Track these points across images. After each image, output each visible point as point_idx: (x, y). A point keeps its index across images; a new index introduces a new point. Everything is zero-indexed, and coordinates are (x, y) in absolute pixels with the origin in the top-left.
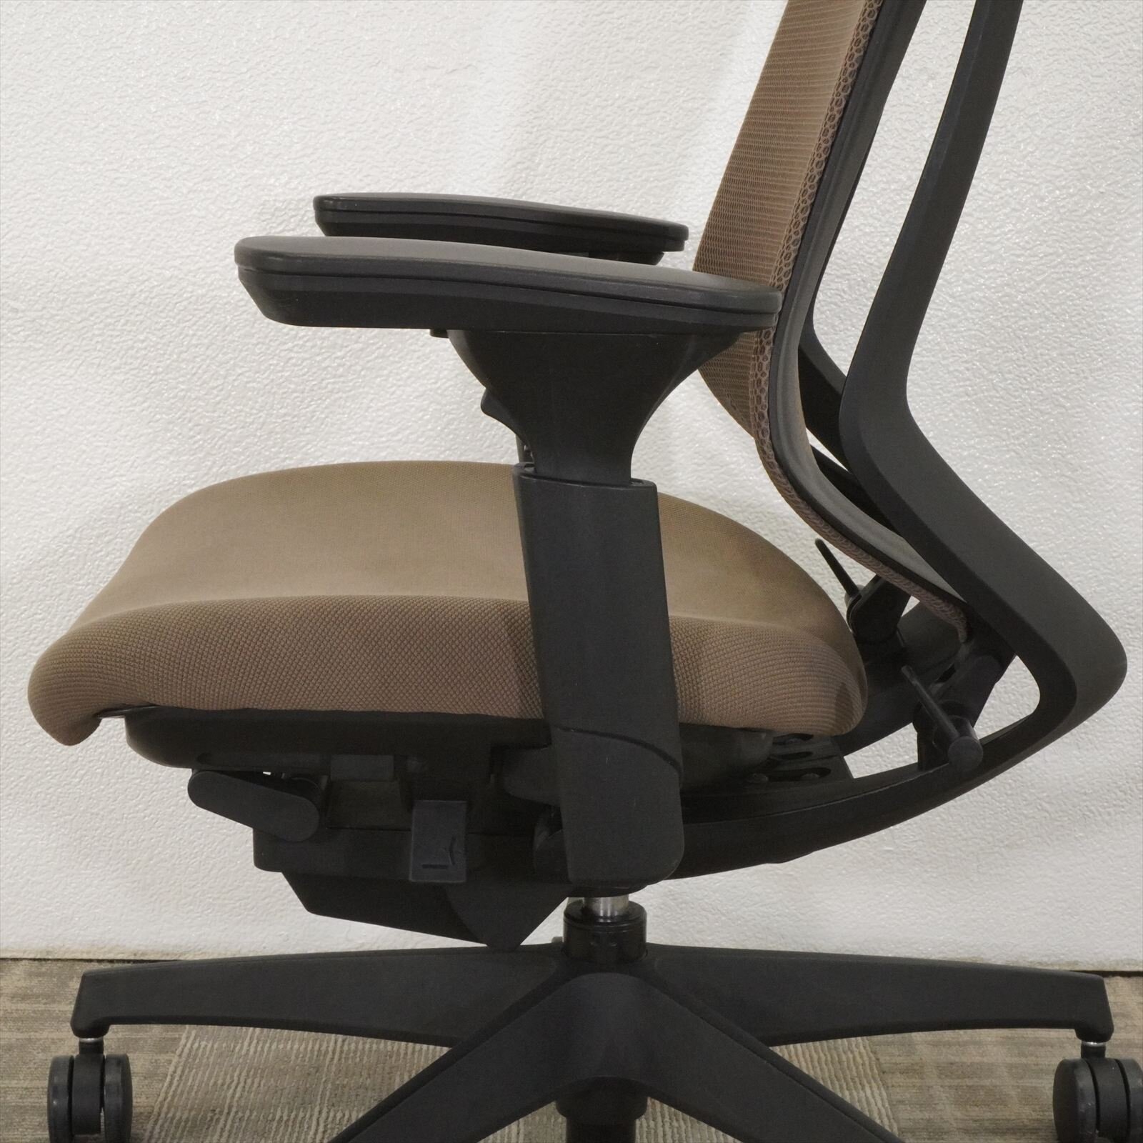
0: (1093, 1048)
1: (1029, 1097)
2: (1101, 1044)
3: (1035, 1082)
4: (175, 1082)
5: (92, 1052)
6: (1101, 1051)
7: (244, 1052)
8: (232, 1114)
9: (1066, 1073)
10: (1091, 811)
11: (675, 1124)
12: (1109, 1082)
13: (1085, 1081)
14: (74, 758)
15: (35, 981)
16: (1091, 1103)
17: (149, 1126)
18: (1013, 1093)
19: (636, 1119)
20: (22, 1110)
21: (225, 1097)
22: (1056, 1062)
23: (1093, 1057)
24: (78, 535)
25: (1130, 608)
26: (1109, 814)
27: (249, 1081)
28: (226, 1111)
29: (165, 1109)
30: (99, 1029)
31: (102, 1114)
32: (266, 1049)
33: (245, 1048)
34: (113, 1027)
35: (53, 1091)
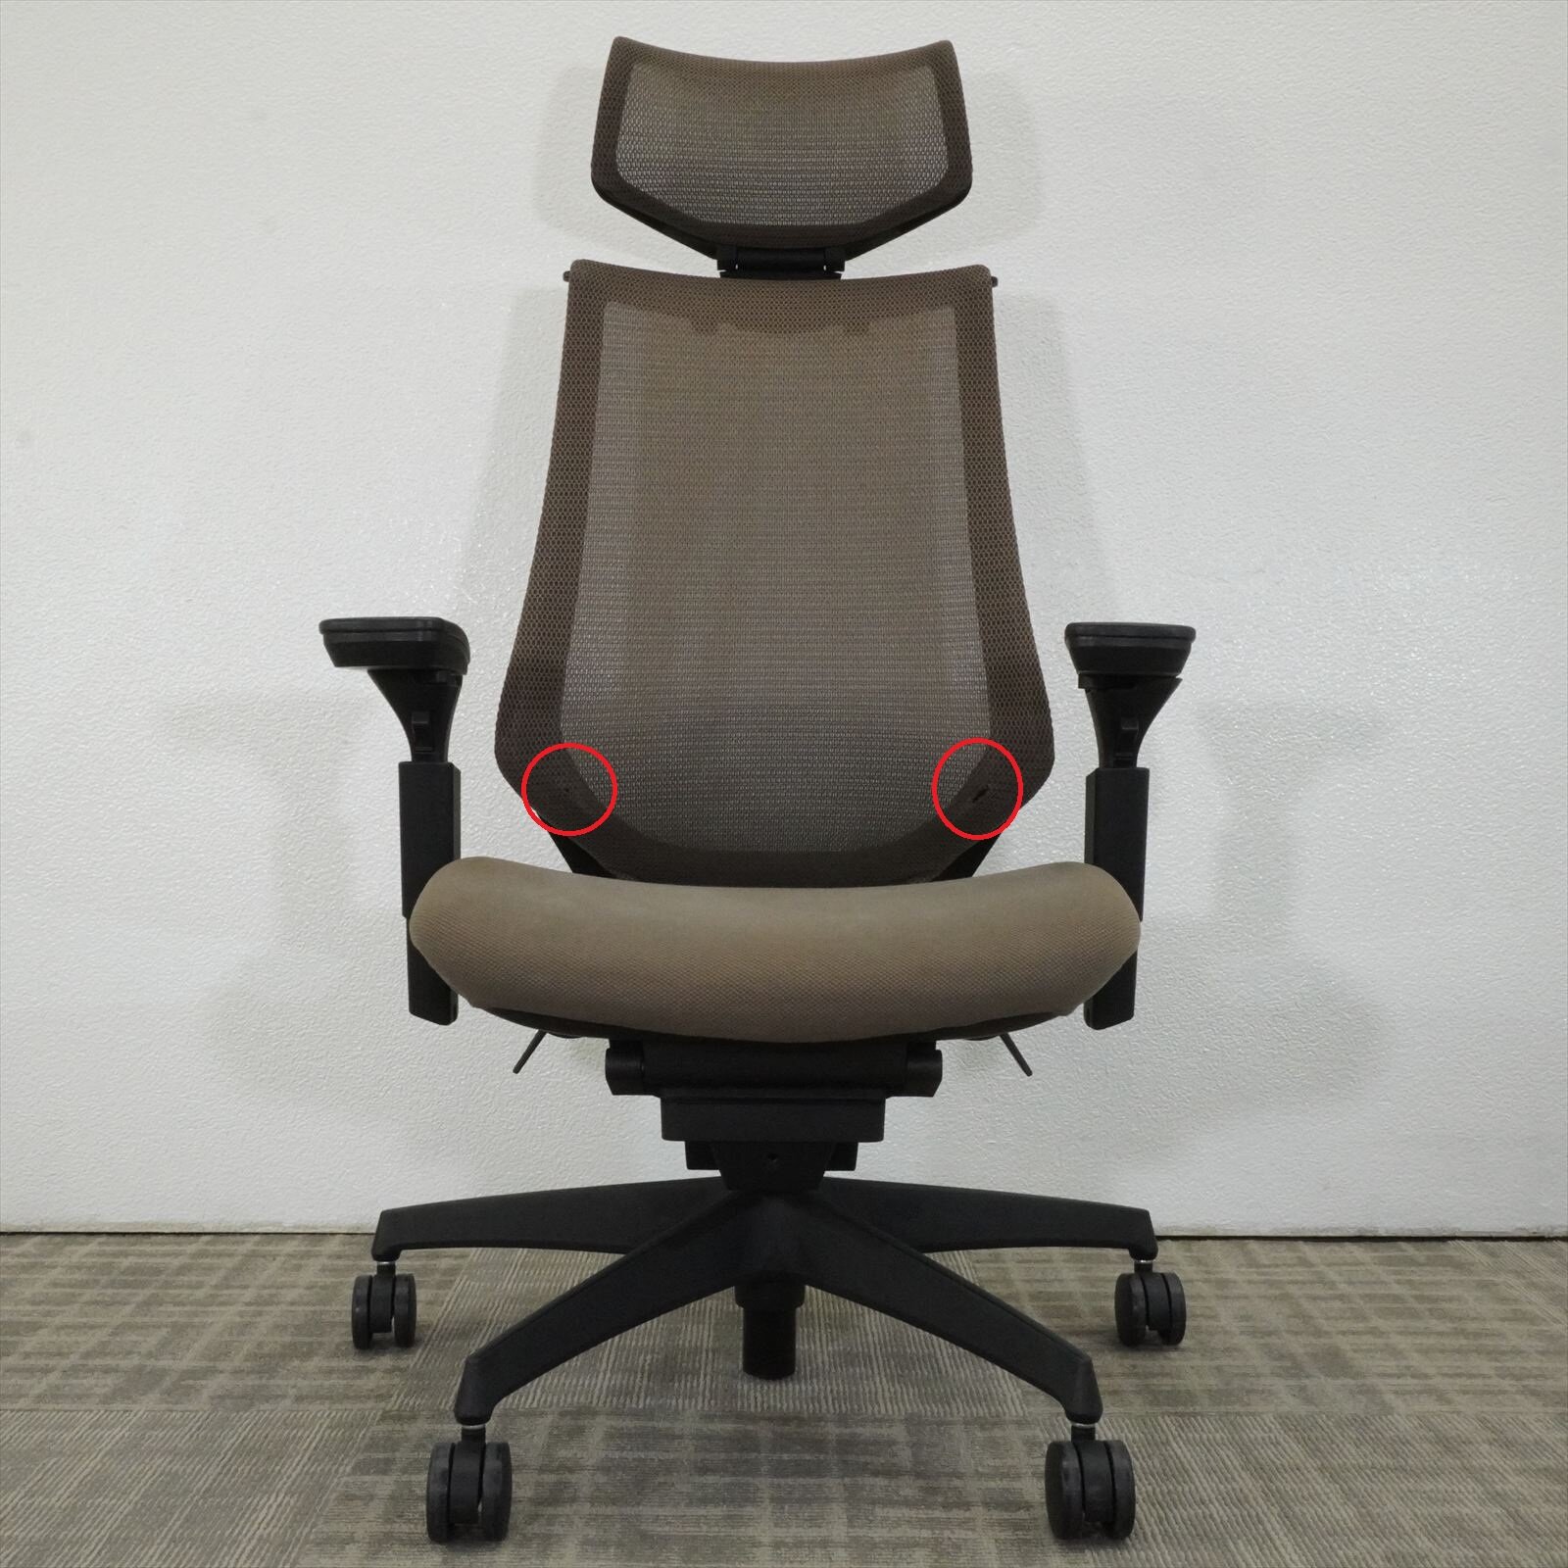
0: (1144, 1265)
1: (1099, 1312)
2: (1149, 1262)
3: (1103, 1303)
4: (450, 1307)
5: (388, 1273)
6: (1149, 1267)
7: (503, 1288)
8: (492, 1326)
9: (1124, 1282)
10: (1142, 1111)
11: (829, 1330)
12: (1157, 1289)
13: (1137, 1288)
14: (381, 1077)
15: (347, 1247)
16: (1142, 1304)
17: (430, 1332)
18: (1086, 1309)
19: (796, 1307)
20: (333, 1325)
21: (487, 1316)
22: (1117, 1275)
23: (1143, 1271)
24: (387, 908)
25: (1166, 956)
26: (1156, 1113)
27: (507, 1306)
28: (488, 1322)
29: (442, 1321)
30: (392, 1254)
31: (393, 1320)
32: (520, 1287)
33: (504, 1285)
34: (404, 1253)
35: (356, 1301)
